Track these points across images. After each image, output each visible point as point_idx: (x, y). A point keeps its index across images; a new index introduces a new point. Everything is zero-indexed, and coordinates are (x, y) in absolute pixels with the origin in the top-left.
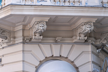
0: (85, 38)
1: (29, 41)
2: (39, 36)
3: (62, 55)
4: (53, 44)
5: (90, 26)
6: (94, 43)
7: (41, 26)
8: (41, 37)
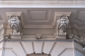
0: (64, 34)
1: (8, 38)
2: (16, 32)
3: (44, 52)
4: (35, 42)
5: (64, 20)
6: (77, 40)
7: (13, 20)
8: (19, 33)
